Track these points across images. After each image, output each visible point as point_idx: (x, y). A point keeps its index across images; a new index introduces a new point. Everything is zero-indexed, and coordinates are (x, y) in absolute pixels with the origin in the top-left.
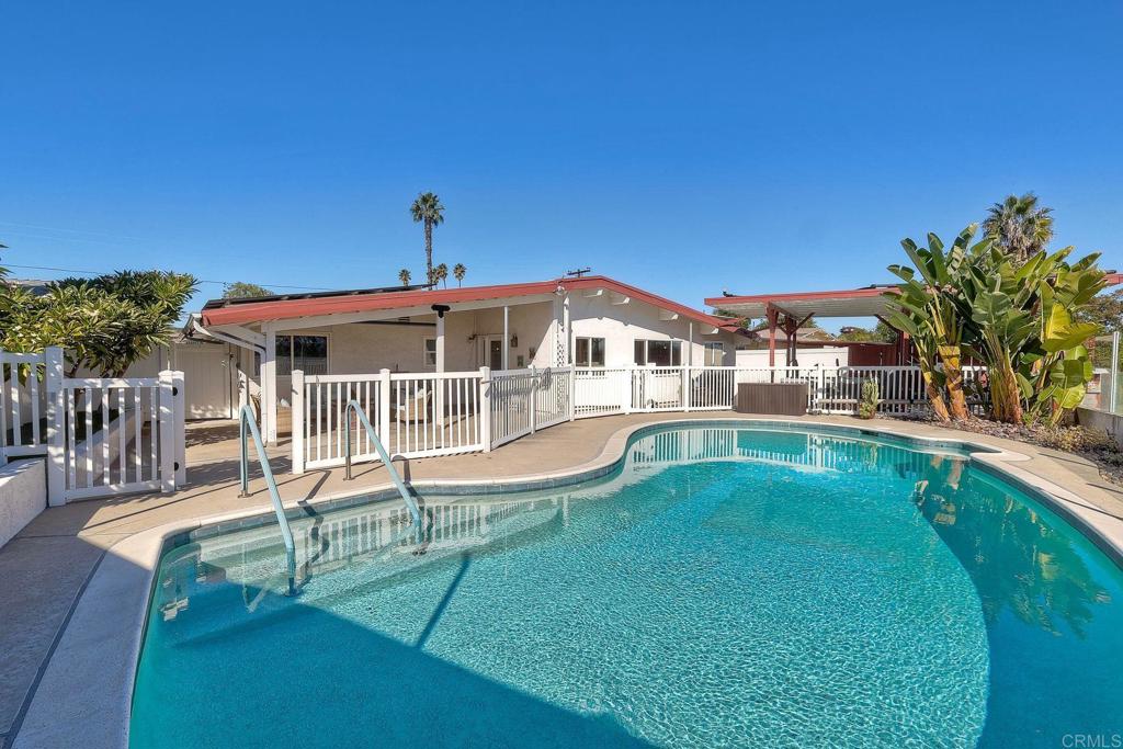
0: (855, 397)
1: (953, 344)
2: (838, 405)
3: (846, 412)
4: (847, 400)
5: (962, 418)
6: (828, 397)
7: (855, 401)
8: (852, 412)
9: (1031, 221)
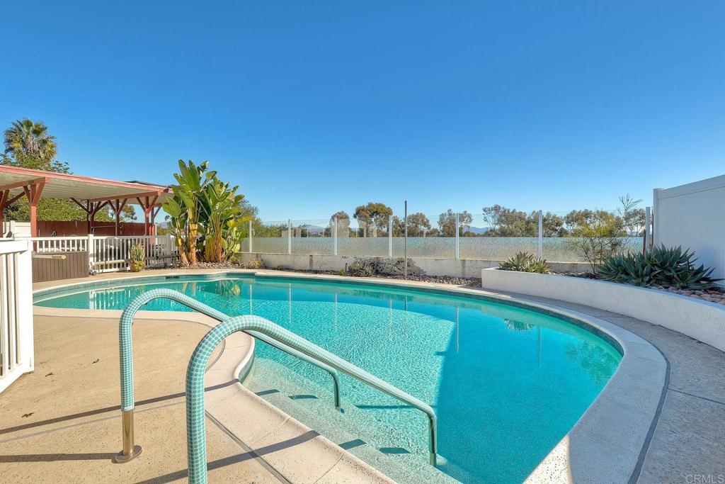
0: (123, 258)
1: (196, 223)
2: (111, 265)
3: (113, 269)
4: (113, 261)
5: (195, 263)
6: (97, 261)
7: (123, 261)
8: (117, 269)
9: (45, 142)
